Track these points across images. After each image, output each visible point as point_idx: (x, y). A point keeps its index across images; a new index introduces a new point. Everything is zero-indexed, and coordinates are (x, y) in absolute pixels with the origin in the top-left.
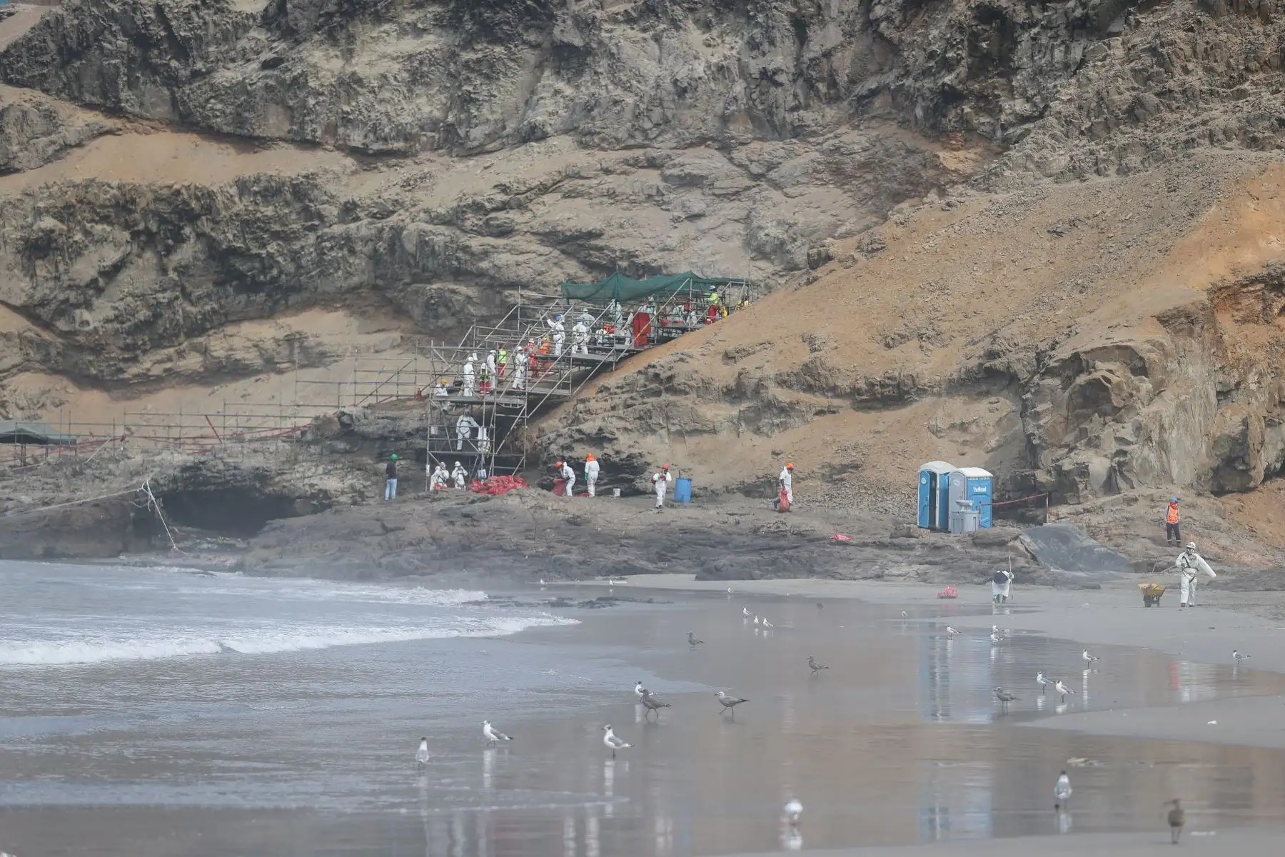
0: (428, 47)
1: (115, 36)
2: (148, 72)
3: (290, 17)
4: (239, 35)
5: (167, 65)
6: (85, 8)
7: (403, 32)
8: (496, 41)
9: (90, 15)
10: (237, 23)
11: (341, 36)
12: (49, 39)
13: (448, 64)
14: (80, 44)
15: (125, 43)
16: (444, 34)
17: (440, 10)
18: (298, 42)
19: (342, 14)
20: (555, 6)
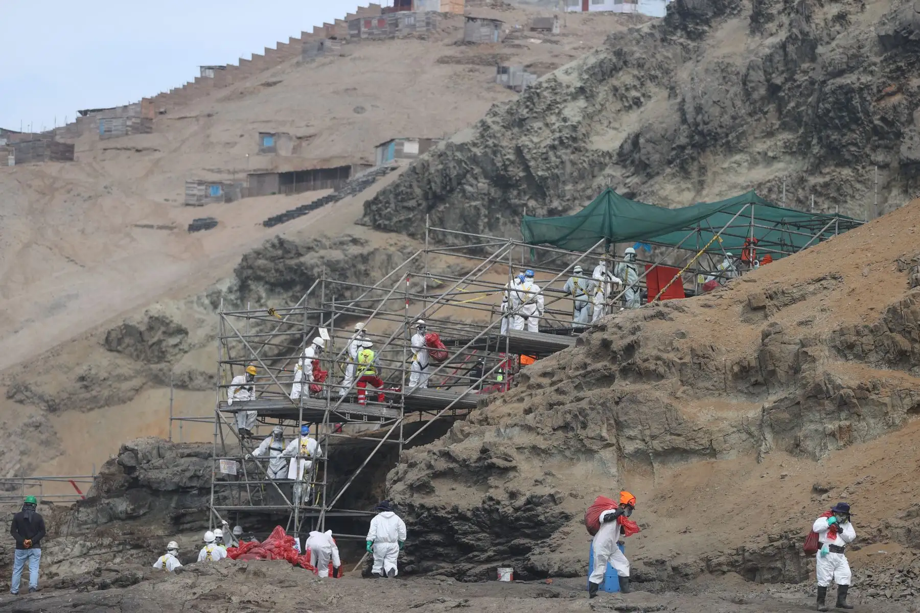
0: (777, 174)
1: (476, 179)
2: (508, 212)
3: (643, 151)
4: (596, 173)
5: (525, 205)
6: (449, 153)
7: (754, 163)
8: (843, 163)
9: (454, 159)
10: (593, 161)
11: (693, 168)
12: (415, 184)
13: (796, 190)
14: (444, 188)
15: (486, 185)
16: (794, 161)
17: (790, 137)
18: (650, 176)
19: (693, 146)
20: (903, 124)
